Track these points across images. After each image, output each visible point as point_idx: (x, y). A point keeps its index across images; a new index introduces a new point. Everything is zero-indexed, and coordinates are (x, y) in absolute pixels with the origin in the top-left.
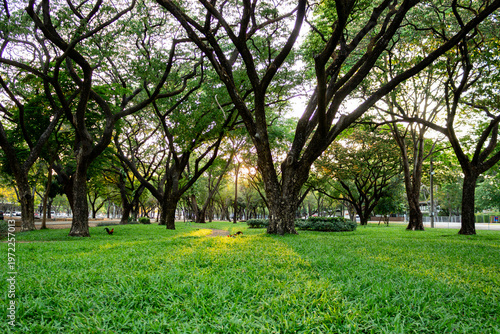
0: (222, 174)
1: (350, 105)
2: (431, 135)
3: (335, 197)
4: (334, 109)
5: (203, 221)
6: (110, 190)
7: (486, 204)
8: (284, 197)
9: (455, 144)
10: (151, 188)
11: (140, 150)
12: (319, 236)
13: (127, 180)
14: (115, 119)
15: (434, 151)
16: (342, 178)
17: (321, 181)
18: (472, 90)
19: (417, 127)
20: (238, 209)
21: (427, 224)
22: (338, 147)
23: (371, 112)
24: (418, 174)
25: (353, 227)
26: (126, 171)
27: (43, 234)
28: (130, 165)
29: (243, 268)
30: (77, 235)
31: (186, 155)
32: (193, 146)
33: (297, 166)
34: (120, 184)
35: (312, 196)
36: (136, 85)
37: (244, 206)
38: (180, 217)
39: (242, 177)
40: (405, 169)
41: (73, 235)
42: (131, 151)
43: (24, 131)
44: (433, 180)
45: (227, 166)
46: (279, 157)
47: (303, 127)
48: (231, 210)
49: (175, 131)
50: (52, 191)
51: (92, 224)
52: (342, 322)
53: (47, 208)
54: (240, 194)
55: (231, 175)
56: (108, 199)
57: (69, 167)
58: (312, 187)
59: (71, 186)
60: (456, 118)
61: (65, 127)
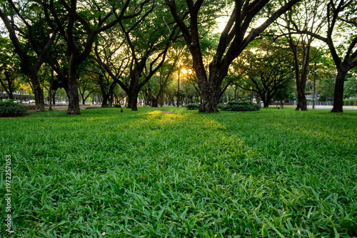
0: (170, 73)
2: (316, 44)
3: (247, 89)
4: (246, 25)
5: (156, 106)
6: (94, 85)
7: (352, 93)
8: (211, 87)
9: (332, 49)
10: (121, 84)
11: (113, 57)
12: (234, 113)
13: (105, 78)
14: (93, 35)
15: (317, 55)
16: (252, 74)
17: (238, 78)
18: (347, 10)
19: (306, 38)
20: (180, 97)
21: (309, 107)
22: (249, 53)
24: (305, 71)
25: (258, 108)
26: (104, 72)
28: (107, 68)
30: (72, 114)
31: (144, 59)
32: (148, 53)
33: (220, 66)
34: (100, 80)
35: (231, 88)
36: (108, 10)
37: (184, 96)
38: (141, 102)
39: (184, 73)
40: (296, 68)
41: (70, 113)
42: (106, 58)
43: (33, 44)
44: (316, 77)
45: (172, 68)
46: (207, 61)
47: (225, 38)
48: (175, 98)
49: (136, 43)
50: (55, 85)
51: (82, 108)
53: (52, 98)
54: (181, 88)
55: (175, 74)
56: (93, 91)
57: (65, 70)
58: (231, 82)
59: (65, 82)
60: (334, 32)
61: (60, 41)
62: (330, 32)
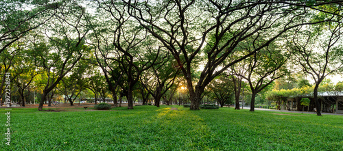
0: (176, 89)
1: (219, 68)
2: (244, 80)
3: (213, 98)
4: (214, 69)
5: (169, 105)
6: (139, 94)
7: (258, 102)
8: (196, 97)
9: (250, 83)
10: (152, 94)
11: (148, 81)
12: (207, 110)
13: (144, 91)
14: (140, 72)
15: (244, 85)
16: (215, 91)
17: (208, 92)
18: (257, 68)
19: (240, 77)
20: (181, 101)
21: (241, 108)
22: (214, 81)
23: (226, 71)
24: (239, 92)
25: (218, 108)
26: (144, 88)
27: (120, 108)
28: (145, 86)
29: (181, 121)
31: (163, 83)
32: (166, 80)
33: (200, 87)
34: (142, 92)
35: (206, 97)
36: (147, 61)
38: (161, 103)
39: (182, 89)
40: (235, 90)
42: (145, 82)
43: (113, 78)
44: (244, 94)
45: (177, 86)
46: (195, 84)
47: (203, 74)
48: (178, 101)
49: (159, 75)
50: (122, 95)
51: (134, 105)
52: (210, 138)
53: (121, 100)
55: (178, 89)
56: (138, 97)
57: (127, 88)
58: (205, 94)
59: (127, 93)
60: (252, 76)
61: (125, 76)
62: (249, 76)
